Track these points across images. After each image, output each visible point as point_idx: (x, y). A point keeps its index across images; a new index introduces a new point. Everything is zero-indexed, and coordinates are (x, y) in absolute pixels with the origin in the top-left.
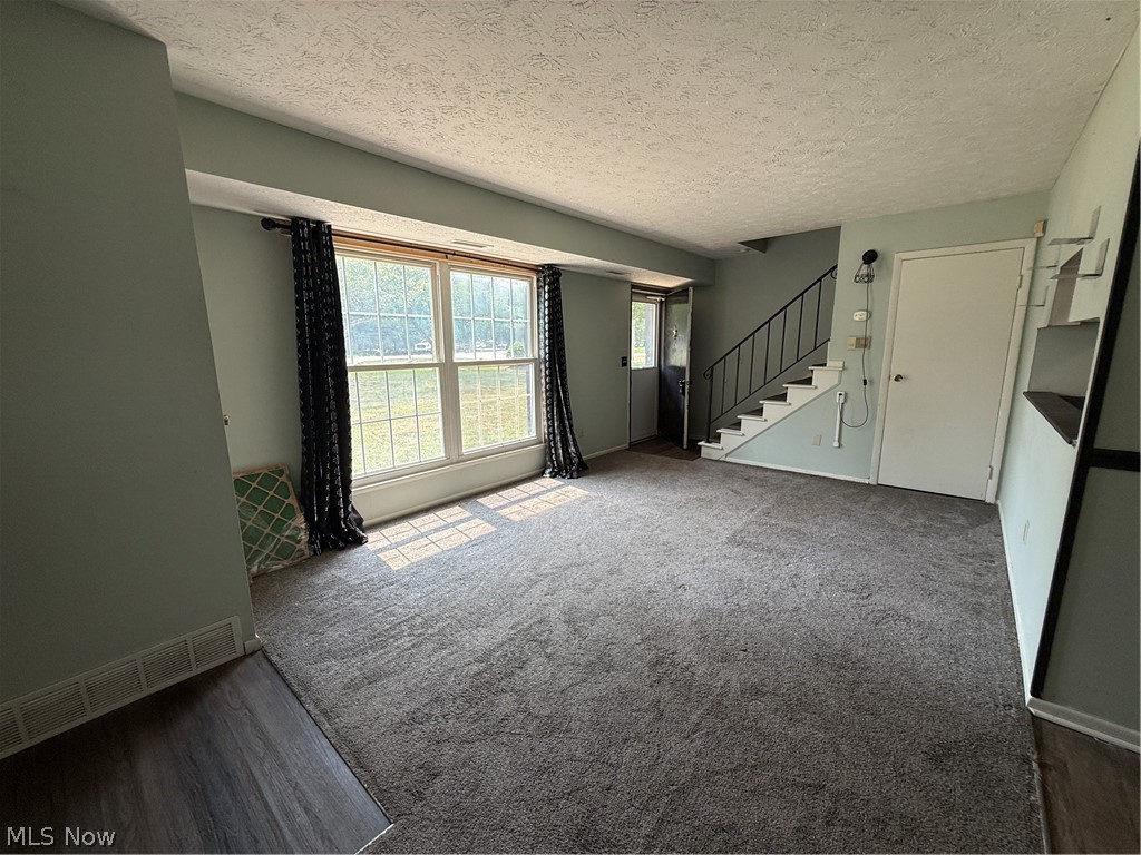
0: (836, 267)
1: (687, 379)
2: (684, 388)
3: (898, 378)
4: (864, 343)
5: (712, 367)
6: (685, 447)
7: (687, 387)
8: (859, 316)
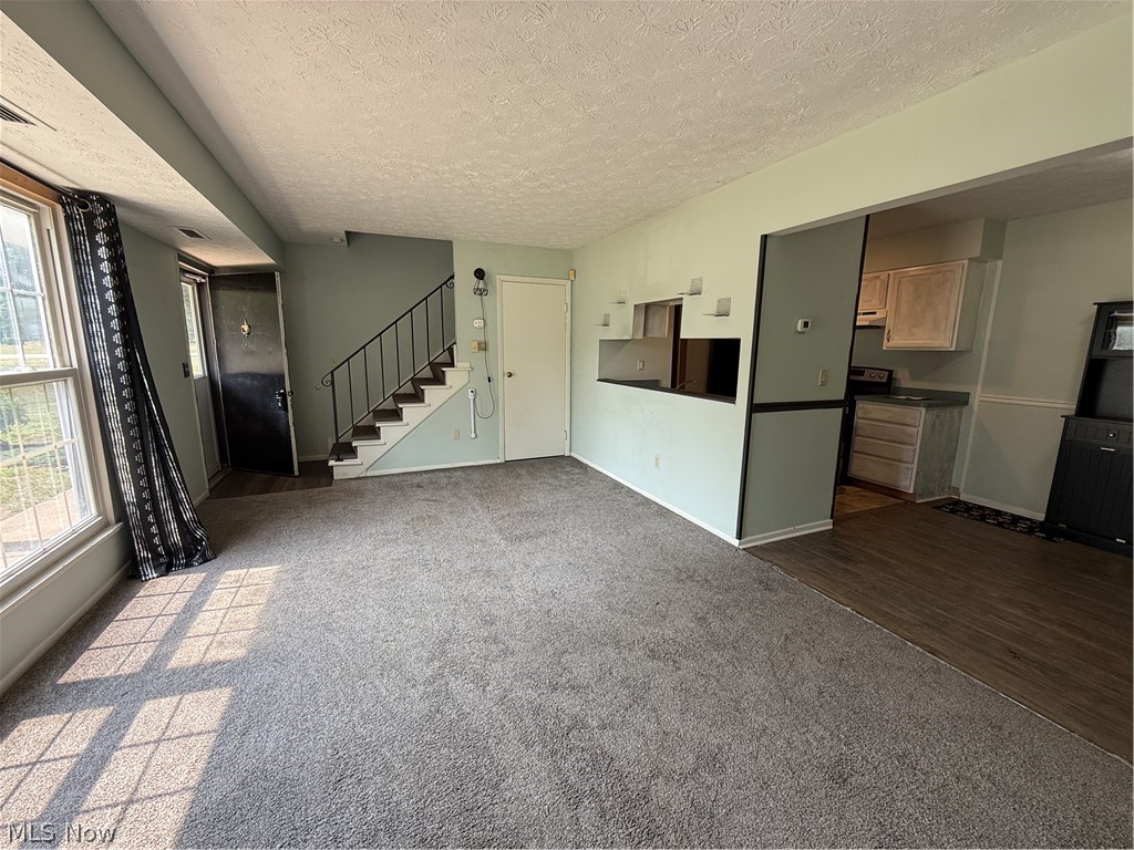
0: (452, 277)
1: (288, 389)
2: (284, 401)
3: (510, 375)
4: (483, 347)
5: (332, 372)
6: (297, 473)
7: (289, 399)
8: (478, 323)
